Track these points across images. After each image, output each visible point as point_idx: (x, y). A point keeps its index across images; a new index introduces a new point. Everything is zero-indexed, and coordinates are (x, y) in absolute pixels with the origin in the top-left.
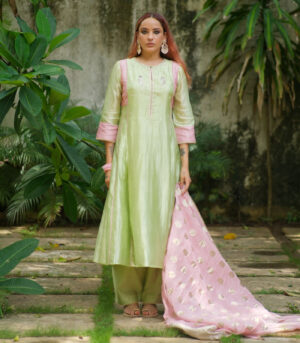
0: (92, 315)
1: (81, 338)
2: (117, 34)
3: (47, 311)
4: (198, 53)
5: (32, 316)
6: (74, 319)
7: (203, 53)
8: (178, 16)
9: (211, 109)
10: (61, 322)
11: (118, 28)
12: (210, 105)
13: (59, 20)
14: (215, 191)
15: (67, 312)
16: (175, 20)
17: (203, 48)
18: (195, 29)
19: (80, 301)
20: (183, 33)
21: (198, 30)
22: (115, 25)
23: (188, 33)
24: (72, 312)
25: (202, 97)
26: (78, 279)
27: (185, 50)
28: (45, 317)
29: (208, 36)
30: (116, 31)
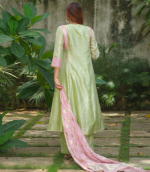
0: (54, 158)
1: (43, 170)
2: (87, 13)
3: (29, 156)
4: (133, 22)
5: (19, 158)
6: (44, 160)
7: (136, 22)
8: (120, 4)
9: (141, 51)
10: (36, 161)
11: (87, 10)
12: (141, 49)
13: (58, 7)
14: (145, 92)
15: (42, 156)
16: (118, 5)
17: (136, 19)
18: (131, 10)
19: (52, 150)
20: (123, 12)
21: (132, 11)
22: (86, 9)
23: (126, 12)
24: (45, 156)
25: (136, 44)
26: (56, 139)
27: (125, 21)
28: (27, 159)
29: (139, 13)
30: (87, 12)
